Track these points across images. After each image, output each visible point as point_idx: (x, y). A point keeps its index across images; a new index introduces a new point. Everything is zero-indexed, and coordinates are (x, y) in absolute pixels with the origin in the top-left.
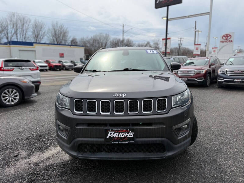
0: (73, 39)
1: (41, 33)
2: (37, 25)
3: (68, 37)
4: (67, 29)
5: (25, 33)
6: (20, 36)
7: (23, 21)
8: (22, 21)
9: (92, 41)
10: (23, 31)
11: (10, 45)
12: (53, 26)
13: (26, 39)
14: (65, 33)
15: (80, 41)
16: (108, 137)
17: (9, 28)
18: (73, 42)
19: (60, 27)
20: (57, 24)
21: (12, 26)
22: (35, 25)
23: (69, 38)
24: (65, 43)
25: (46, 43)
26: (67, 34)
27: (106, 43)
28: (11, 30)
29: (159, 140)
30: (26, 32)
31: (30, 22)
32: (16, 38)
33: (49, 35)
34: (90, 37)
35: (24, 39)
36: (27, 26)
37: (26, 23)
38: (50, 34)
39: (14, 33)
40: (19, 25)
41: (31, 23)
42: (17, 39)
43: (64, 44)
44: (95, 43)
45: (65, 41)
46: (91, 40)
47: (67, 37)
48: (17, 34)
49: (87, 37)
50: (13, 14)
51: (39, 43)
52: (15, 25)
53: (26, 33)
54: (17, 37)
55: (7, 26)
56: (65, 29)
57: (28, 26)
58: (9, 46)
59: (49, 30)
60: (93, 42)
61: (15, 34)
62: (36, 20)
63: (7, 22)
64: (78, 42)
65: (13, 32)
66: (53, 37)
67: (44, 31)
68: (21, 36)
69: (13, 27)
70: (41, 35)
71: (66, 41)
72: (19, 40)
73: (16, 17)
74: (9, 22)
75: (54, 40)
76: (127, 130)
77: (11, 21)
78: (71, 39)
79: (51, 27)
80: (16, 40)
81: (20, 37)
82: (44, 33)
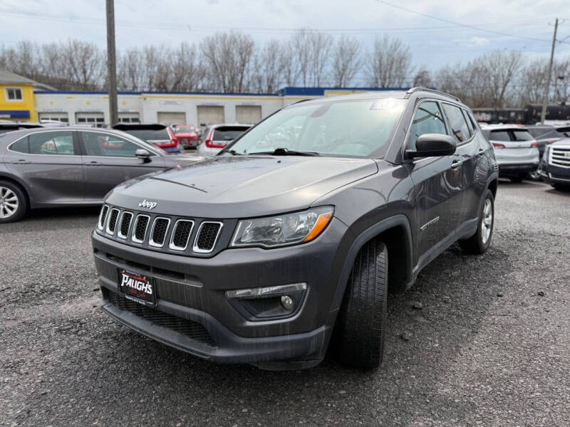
0: (419, 73)
1: (352, 65)
2: (344, 48)
3: (409, 70)
4: (407, 50)
5: (319, 69)
6: (311, 75)
7: (319, 42)
8: (316, 45)
9: (469, 75)
10: (317, 63)
11: (283, 95)
12: (377, 46)
13: (320, 81)
14: (401, 60)
15: (438, 77)
16: (122, 285)
17: (294, 59)
18: (420, 80)
19: (391, 46)
20: (385, 40)
21: (298, 57)
22: (341, 48)
23: (412, 71)
24: (400, 83)
25: (358, 87)
26: (407, 63)
27: (510, 74)
28: (296, 65)
29: (194, 315)
30: (322, 66)
31: (331, 44)
32: (303, 81)
33: (368, 68)
34: (464, 65)
35: (317, 82)
36: (325, 52)
37: (324, 46)
38: (371, 66)
39: (300, 72)
40: (310, 53)
41: (332, 47)
42: (305, 83)
43: (398, 86)
44: (477, 79)
45: (401, 80)
46: (467, 70)
47: (407, 69)
48: (305, 73)
49: (458, 65)
50: (302, 32)
51: (345, 89)
52: (303, 54)
53: (321, 68)
54: (305, 77)
55: (291, 58)
56: (404, 50)
57: (327, 52)
58: (281, 97)
59: (368, 55)
60: (473, 77)
61: (302, 72)
62: (342, 38)
63: (291, 49)
64: (434, 80)
65: (300, 68)
66: (375, 72)
67: (356, 61)
68: (313, 76)
69: (300, 59)
70: (350, 71)
71: (404, 78)
72: (307, 86)
73: (306, 37)
74: (294, 49)
75: (376, 78)
76: (142, 276)
77: (297, 46)
78: (414, 74)
79: (372, 50)
80: (301, 86)
81: (311, 78)
82: (358, 63)
